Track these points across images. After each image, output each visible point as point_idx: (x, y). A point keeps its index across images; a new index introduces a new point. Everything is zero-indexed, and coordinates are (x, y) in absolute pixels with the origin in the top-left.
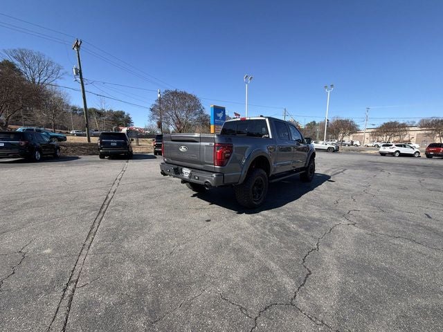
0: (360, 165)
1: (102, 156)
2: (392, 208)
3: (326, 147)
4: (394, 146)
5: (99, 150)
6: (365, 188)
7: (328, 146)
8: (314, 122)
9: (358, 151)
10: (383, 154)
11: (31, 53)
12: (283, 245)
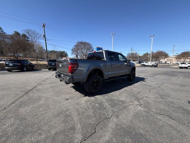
0: (166, 73)
1: (50, 69)
2: (169, 96)
3: (151, 65)
4: (187, 63)
5: (48, 67)
6: (160, 85)
7: (152, 64)
8: (148, 53)
9: (169, 66)
10: (181, 68)
11: (31, 31)
12: (93, 114)
